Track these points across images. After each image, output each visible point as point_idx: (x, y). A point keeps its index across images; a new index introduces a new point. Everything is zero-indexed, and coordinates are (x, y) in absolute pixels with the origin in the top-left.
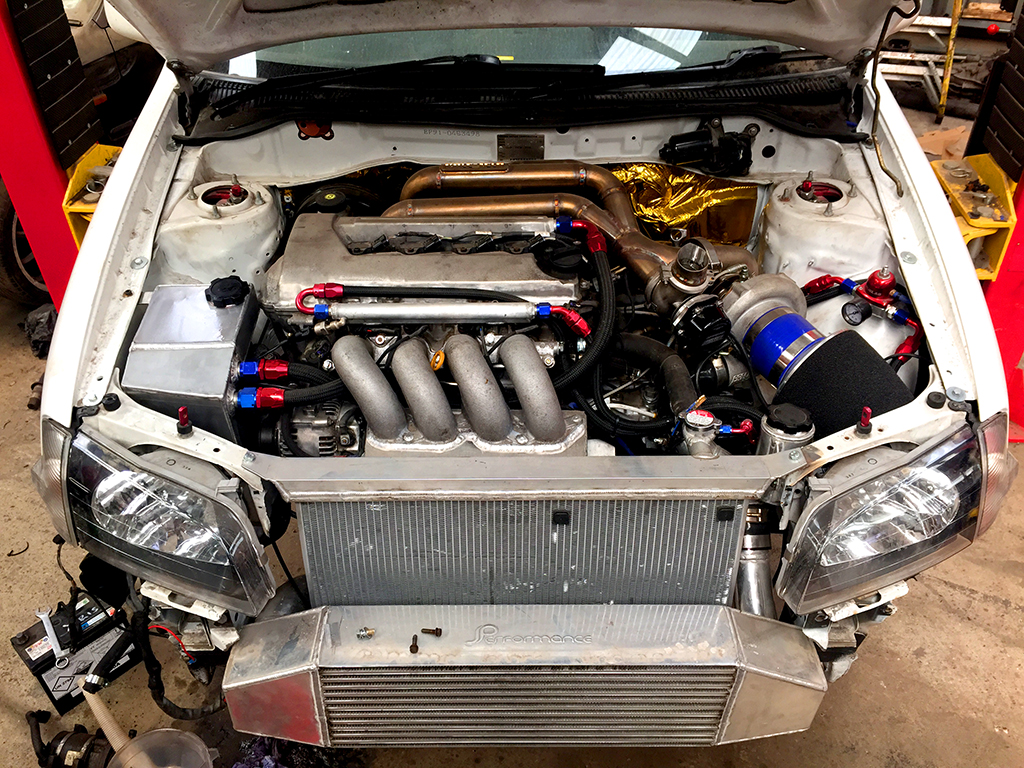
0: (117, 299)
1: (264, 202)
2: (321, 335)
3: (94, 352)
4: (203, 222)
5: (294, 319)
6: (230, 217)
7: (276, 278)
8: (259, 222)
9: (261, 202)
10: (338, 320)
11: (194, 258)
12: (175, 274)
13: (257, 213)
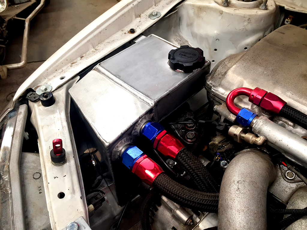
0: (124, 32)
1: (266, 9)
2: (231, 138)
3: (79, 58)
4: (213, 5)
5: (220, 108)
6: (234, 9)
7: (229, 65)
8: (253, 21)
9: (264, 8)
10: (257, 136)
11: (196, 30)
12: (180, 36)
13: (255, 13)
